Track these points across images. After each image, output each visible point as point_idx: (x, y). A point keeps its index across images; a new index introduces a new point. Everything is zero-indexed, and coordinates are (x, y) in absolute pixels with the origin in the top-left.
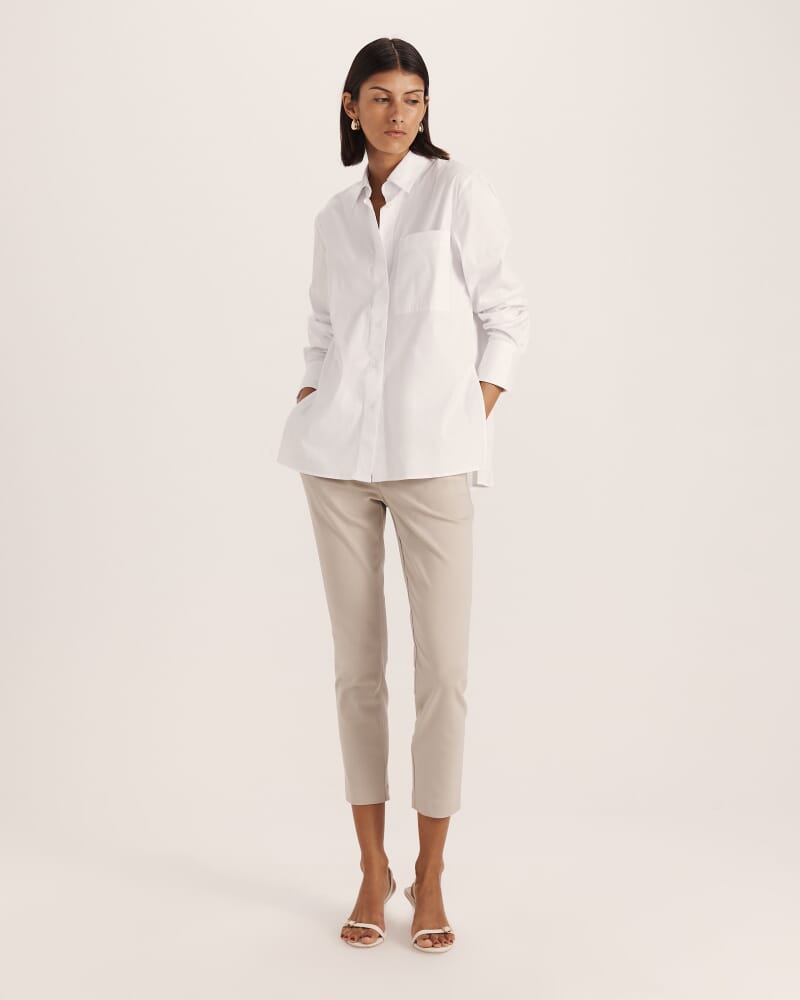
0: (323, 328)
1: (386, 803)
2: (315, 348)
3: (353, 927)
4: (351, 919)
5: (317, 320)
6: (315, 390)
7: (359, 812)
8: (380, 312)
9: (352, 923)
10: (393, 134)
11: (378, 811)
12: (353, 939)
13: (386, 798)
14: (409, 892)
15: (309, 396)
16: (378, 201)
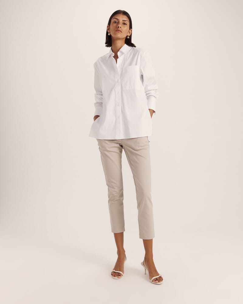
0: (99, 96)
1: (124, 232)
2: (97, 103)
3: (114, 272)
4: (114, 269)
5: (97, 94)
6: (99, 116)
7: (116, 235)
8: (118, 89)
9: (114, 271)
10: (118, 31)
11: (121, 235)
12: (115, 276)
13: (124, 231)
14: (142, 263)
15: (98, 118)
16: (116, 57)
